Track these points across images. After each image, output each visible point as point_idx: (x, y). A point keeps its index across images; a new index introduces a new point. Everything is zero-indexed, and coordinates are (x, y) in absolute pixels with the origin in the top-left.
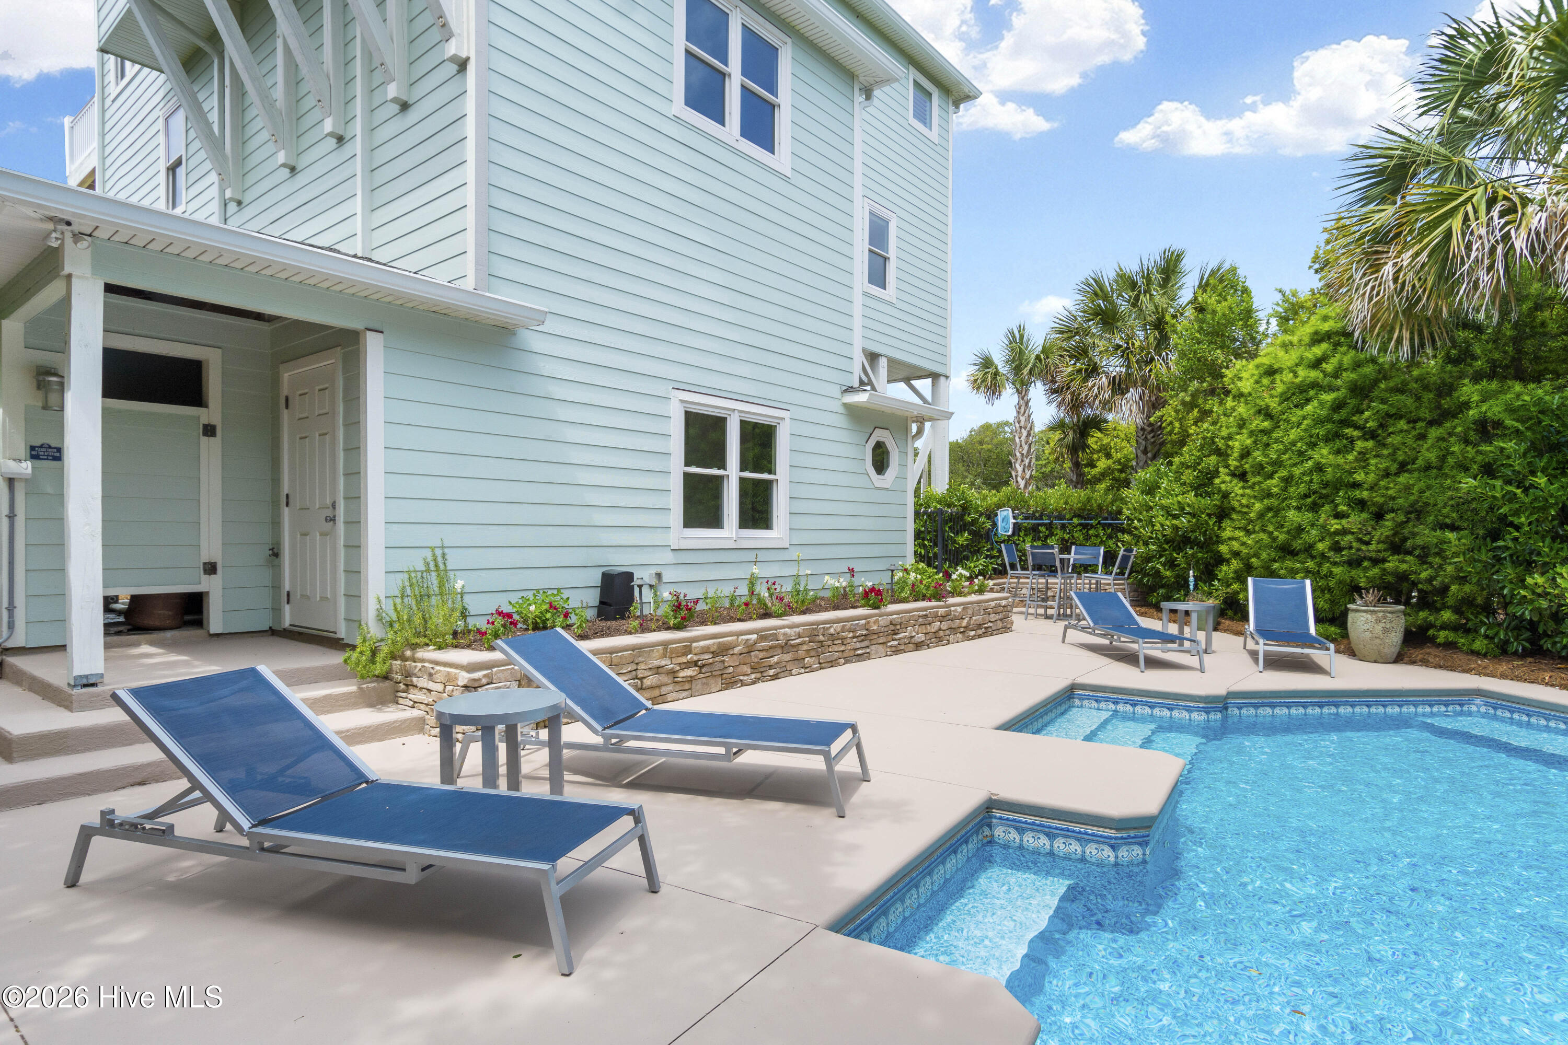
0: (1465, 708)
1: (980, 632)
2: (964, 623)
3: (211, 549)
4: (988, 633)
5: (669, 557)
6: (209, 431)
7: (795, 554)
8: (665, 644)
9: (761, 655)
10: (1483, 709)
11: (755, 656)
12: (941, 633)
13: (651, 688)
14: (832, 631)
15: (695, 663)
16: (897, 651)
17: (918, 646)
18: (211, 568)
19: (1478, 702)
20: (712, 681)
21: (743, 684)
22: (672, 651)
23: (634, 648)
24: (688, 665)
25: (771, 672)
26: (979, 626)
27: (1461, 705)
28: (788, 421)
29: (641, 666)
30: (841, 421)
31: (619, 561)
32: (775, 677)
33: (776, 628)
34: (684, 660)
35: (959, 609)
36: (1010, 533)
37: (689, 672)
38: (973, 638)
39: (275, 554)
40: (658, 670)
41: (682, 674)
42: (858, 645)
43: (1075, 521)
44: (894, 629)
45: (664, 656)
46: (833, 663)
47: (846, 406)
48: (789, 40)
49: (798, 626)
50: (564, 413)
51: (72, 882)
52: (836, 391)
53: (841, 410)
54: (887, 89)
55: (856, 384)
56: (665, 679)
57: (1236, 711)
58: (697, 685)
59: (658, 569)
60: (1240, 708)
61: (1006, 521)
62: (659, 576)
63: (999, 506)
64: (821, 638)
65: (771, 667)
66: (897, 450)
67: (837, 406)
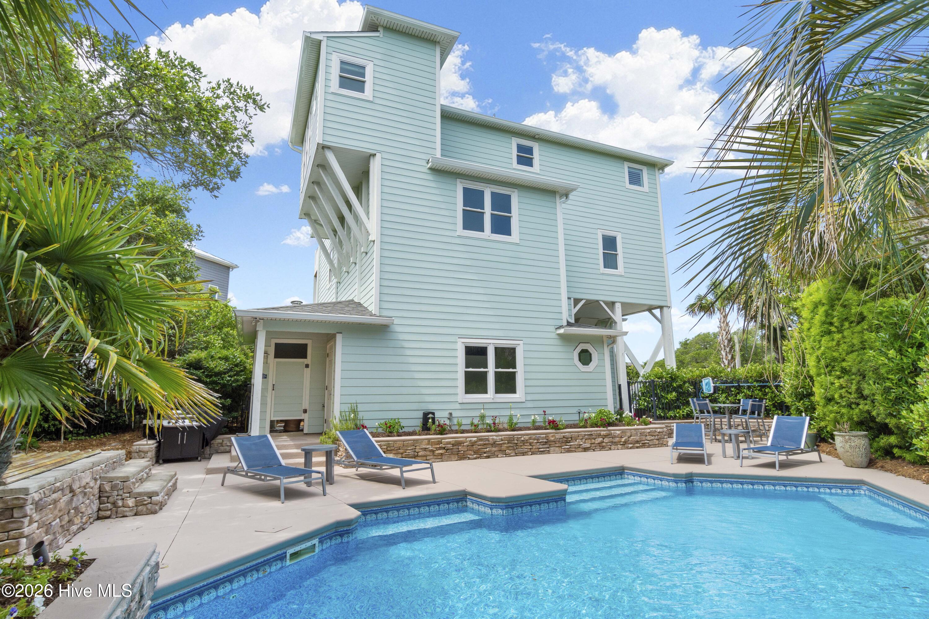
0: (856, 492)
1: (638, 445)
2: (623, 440)
3: (306, 405)
4: (644, 446)
5: (458, 406)
6: (307, 366)
7: (530, 405)
8: (429, 440)
9: (480, 447)
10: (867, 492)
11: (475, 448)
12: (604, 444)
13: (421, 456)
14: (522, 439)
15: (444, 448)
16: (569, 451)
17: (586, 450)
18: (305, 411)
19: (864, 488)
20: (452, 456)
21: (469, 459)
22: (432, 442)
23: (414, 440)
24: (440, 448)
25: (485, 455)
26: (637, 442)
27: (853, 489)
28: (522, 345)
29: (418, 447)
30: (558, 342)
31: (431, 407)
32: (488, 457)
33: (488, 436)
34: (438, 446)
35: (618, 432)
36: (712, 392)
37: (440, 451)
38: (631, 448)
39: (324, 406)
40: (425, 449)
41: (437, 452)
42: (541, 446)
43: (755, 383)
44: (566, 440)
45: (428, 444)
46: (524, 454)
47: (558, 334)
48: (516, 191)
49: (501, 436)
50: (408, 352)
51: (223, 485)
52: (552, 329)
53: (557, 337)
55: (565, 323)
56: (428, 453)
57: (699, 484)
58: (445, 457)
59: (450, 411)
60: (701, 482)
61: (708, 386)
62: (451, 414)
63: (705, 376)
64: (516, 442)
65: (485, 453)
66: (596, 353)
67: (553, 335)
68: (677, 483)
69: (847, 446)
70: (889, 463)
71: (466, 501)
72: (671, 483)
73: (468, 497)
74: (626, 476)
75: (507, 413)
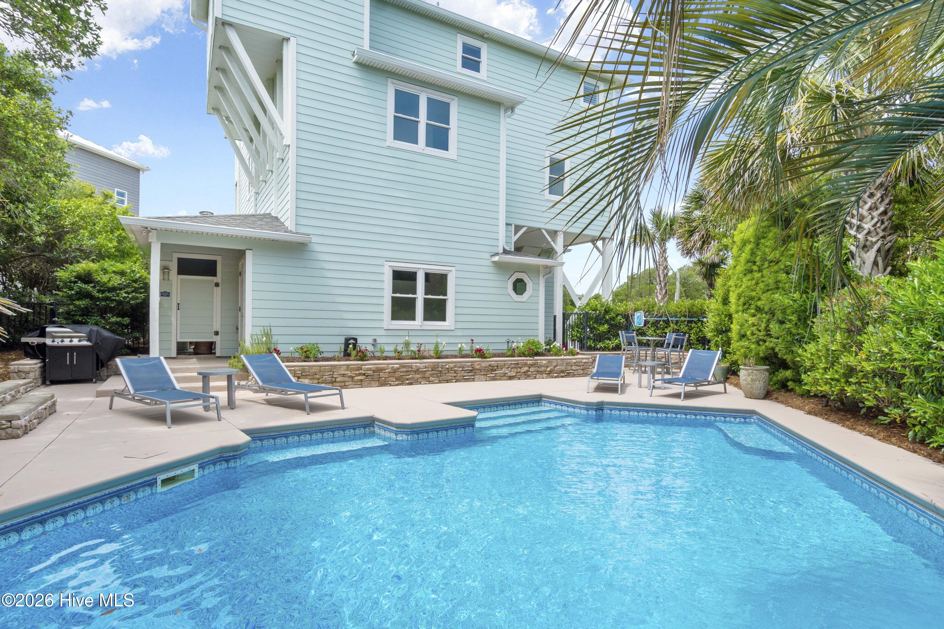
0: (747, 420)
1: (563, 374)
2: (549, 369)
3: (217, 327)
4: (568, 375)
5: (383, 332)
6: (217, 285)
7: (459, 333)
8: (348, 366)
9: (402, 374)
10: (756, 422)
11: (397, 374)
12: (529, 373)
13: (339, 382)
14: (447, 366)
15: (364, 374)
16: (494, 379)
17: (511, 378)
18: (217, 333)
19: (755, 417)
20: (373, 383)
21: (391, 385)
22: (351, 368)
23: (332, 366)
24: (360, 374)
25: (407, 382)
26: (562, 371)
27: (745, 419)
28: (454, 272)
29: (335, 373)
30: (492, 270)
31: (353, 333)
32: (411, 384)
33: (411, 363)
34: (358, 372)
35: (544, 362)
36: (642, 325)
37: (360, 378)
38: (556, 377)
39: (237, 329)
40: (344, 375)
41: (356, 378)
42: (466, 374)
43: (683, 319)
44: (492, 369)
45: (347, 370)
46: (448, 381)
47: (493, 262)
48: (456, 98)
49: (425, 363)
51: (111, 408)
52: (487, 256)
53: (492, 264)
54: (520, 107)
55: (501, 251)
56: (347, 379)
57: (609, 412)
58: (365, 383)
59: (375, 337)
60: (611, 410)
61: (639, 319)
62: (375, 340)
63: (636, 310)
64: (440, 369)
65: (407, 379)
66: (531, 283)
67: (488, 263)
68: (588, 411)
69: (749, 379)
70: (783, 395)
71: (373, 427)
72: (582, 411)
73: (376, 423)
74: (543, 404)
75: (434, 340)
